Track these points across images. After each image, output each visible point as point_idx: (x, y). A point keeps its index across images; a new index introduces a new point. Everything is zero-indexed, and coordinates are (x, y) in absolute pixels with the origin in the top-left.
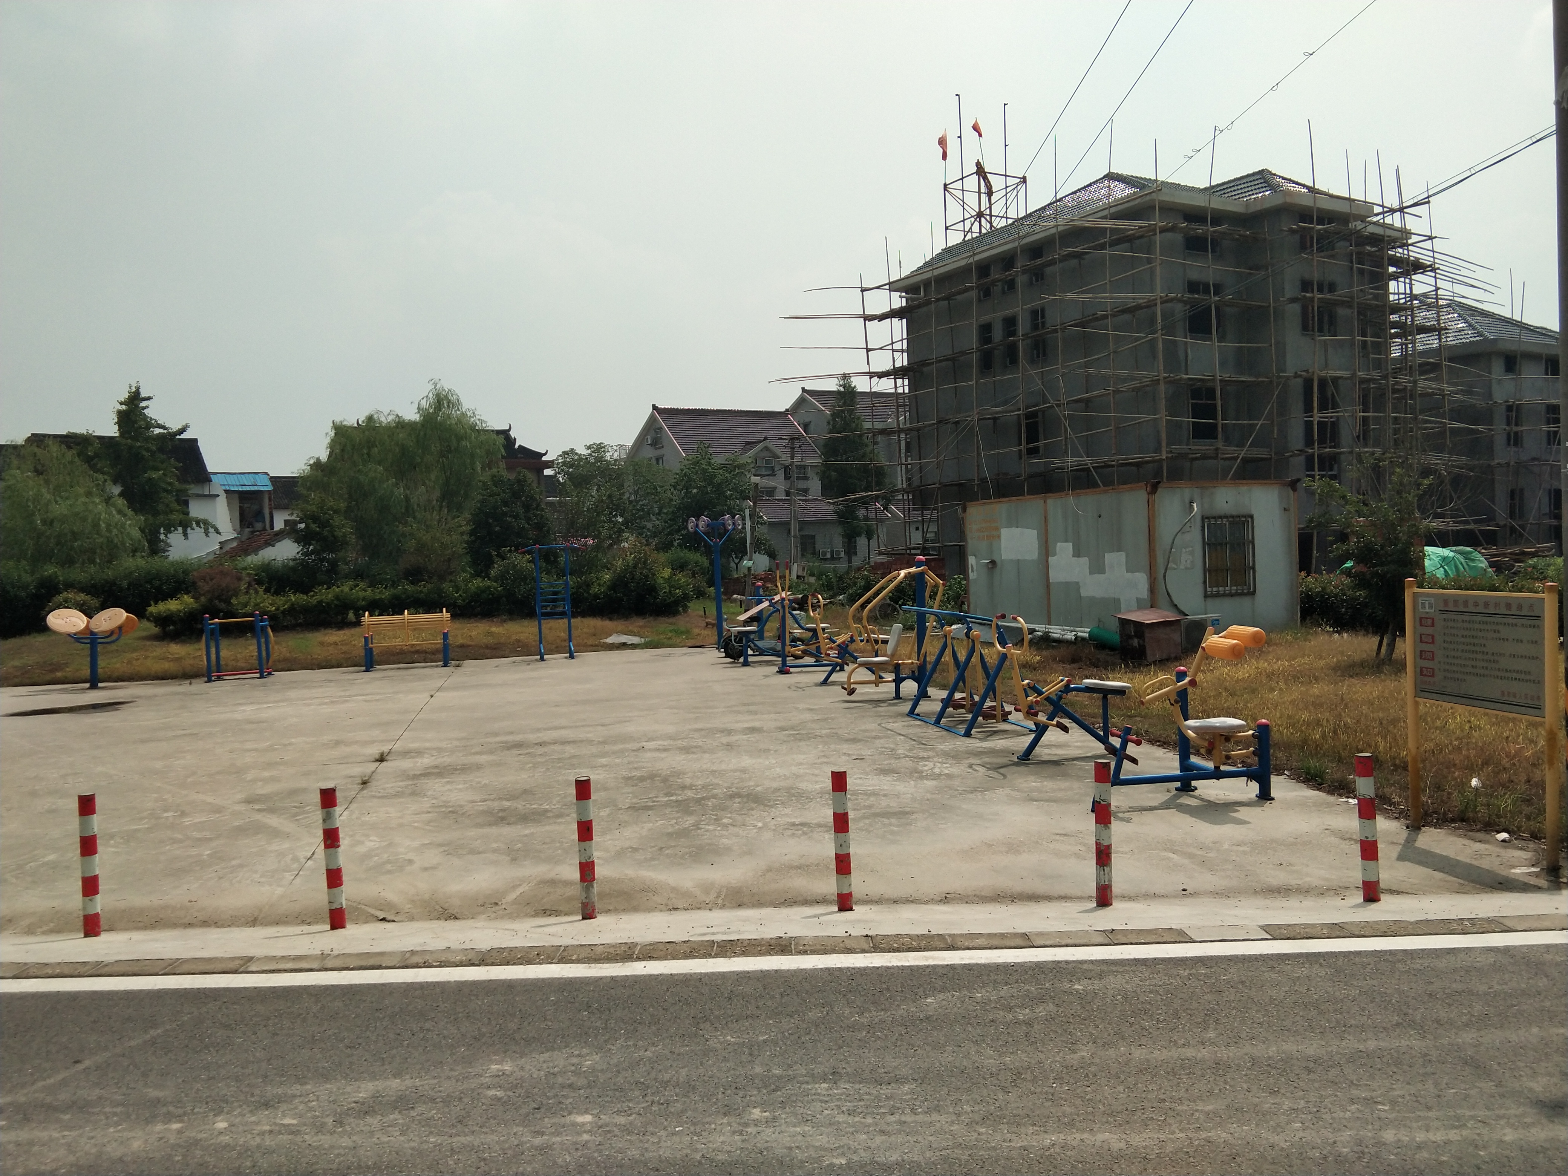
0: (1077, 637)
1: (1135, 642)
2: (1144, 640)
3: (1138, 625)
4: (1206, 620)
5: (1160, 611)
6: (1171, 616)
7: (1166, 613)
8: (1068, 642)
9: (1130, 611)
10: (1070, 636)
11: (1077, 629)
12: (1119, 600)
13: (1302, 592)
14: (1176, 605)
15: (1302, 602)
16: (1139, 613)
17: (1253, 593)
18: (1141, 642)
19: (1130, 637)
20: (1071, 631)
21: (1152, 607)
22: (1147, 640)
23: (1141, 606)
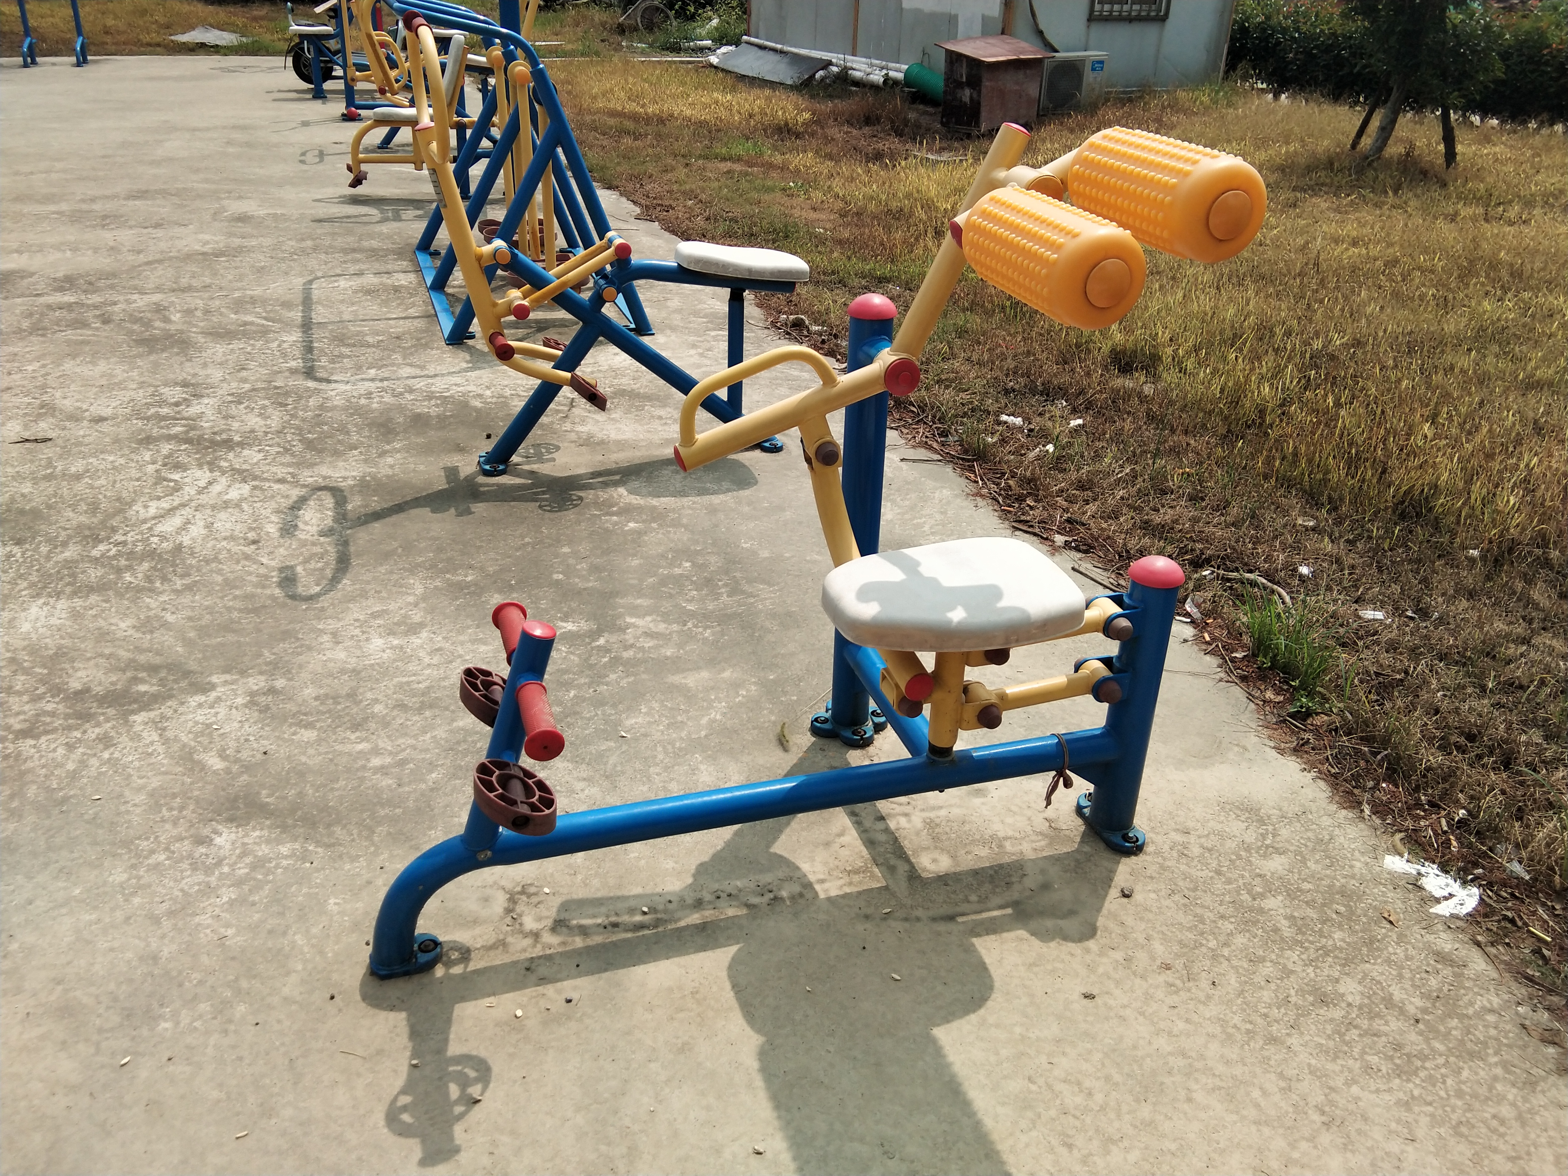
0: (887, 78)
1: (966, 95)
2: (979, 92)
3: (975, 64)
4: (1082, 61)
5: (1014, 41)
6: (1029, 51)
7: (1024, 45)
8: (873, 87)
9: (969, 38)
10: (877, 77)
11: (892, 65)
12: (956, 17)
13: (1235, 21)
14: (1041, 33)
15: (1233, 39)
16: (980, 43)
17: (1162, 19)
18: (975, 96)
19: (960, 85)
20: (882, 68)
21: (1003, 33)
22: (984, 91)
23: (986, 32)
